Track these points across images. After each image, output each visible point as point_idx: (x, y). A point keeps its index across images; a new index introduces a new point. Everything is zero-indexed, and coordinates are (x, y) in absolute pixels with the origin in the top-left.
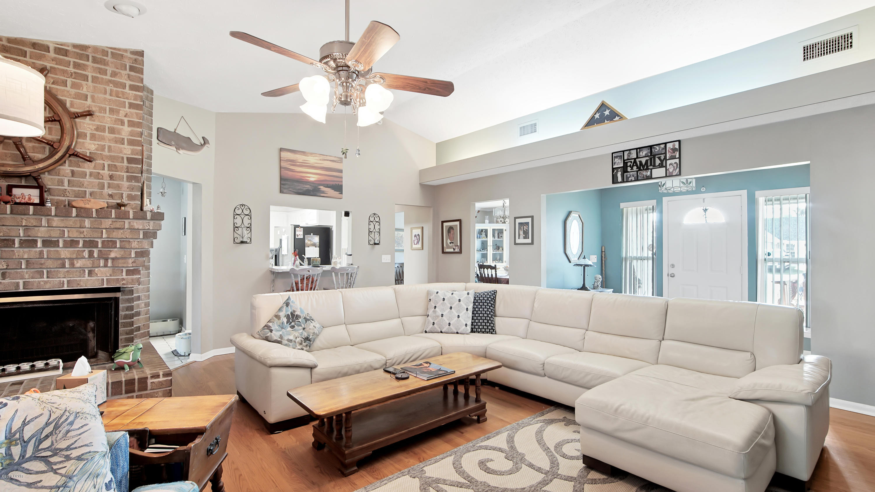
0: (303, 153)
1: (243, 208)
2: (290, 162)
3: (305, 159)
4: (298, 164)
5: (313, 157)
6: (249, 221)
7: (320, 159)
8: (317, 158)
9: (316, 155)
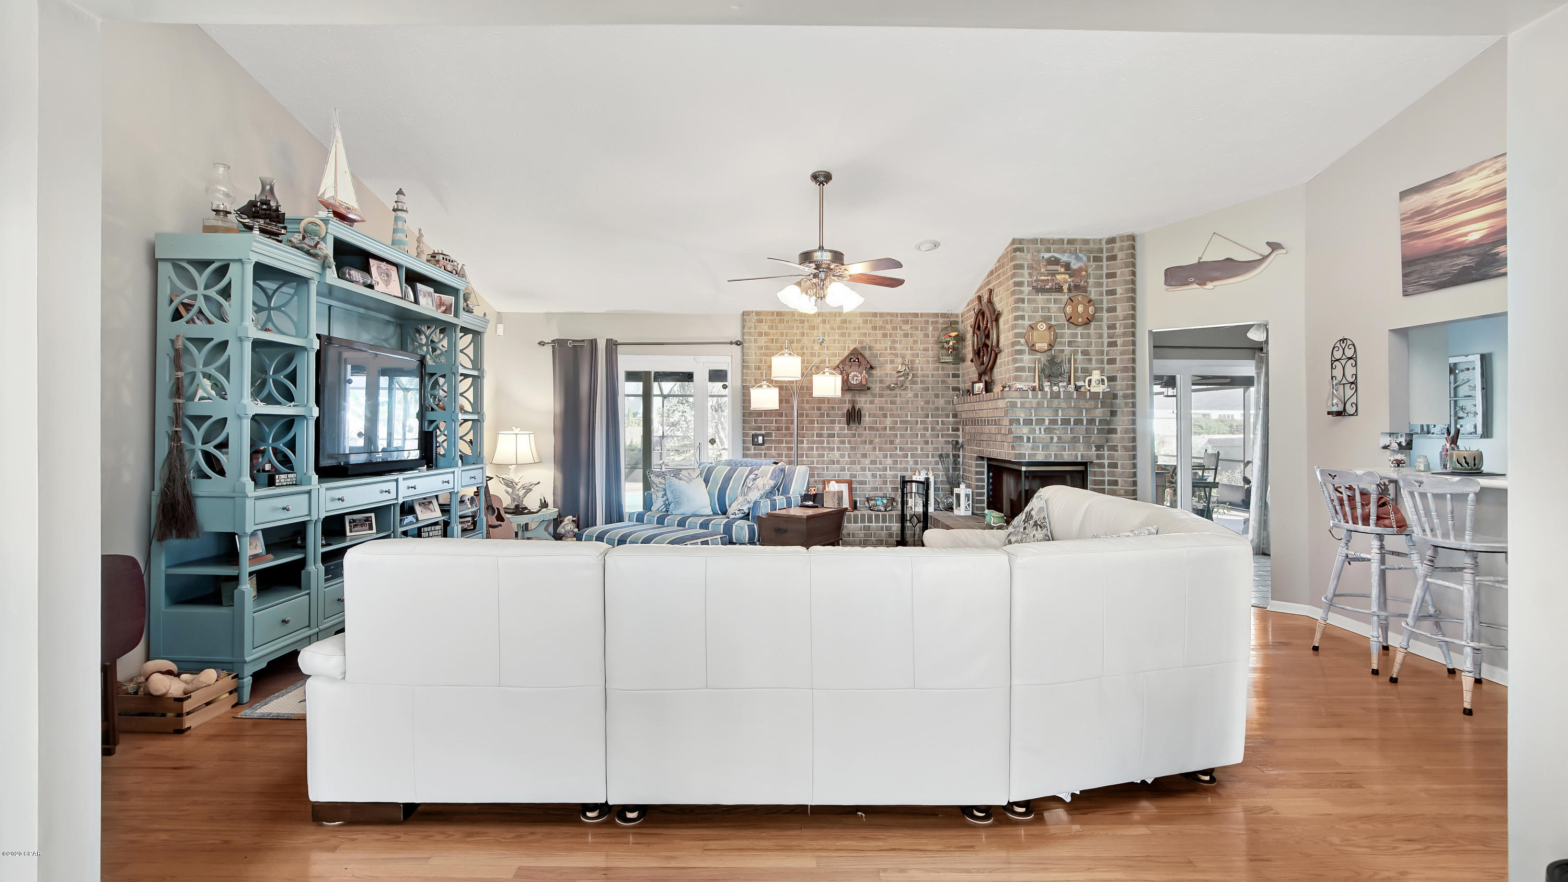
0: (1450, 178)
1: (1343, 345)
2: (1419, 216)
3: (1454, 192)
4: (1437, 212)
5: (1476, 174)
6: (1353, 371)
7: (1494, 170)
8: (1485, 173)
9: (1483, 165)
